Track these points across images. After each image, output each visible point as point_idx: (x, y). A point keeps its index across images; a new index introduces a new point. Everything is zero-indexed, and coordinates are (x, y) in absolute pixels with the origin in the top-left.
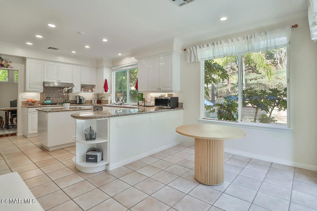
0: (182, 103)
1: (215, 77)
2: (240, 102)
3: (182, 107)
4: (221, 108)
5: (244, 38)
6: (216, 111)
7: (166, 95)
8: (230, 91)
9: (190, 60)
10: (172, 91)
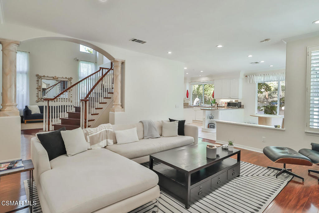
0: (244, 105)
1: (263, 90)
2: (278, 105)
3: (243, 107)
4: (266, 108)
5: (282, 73)
6: (264, 110)
7: (234, 101)
8: (267, 97)
9: (250, 82)
10: (238, 99)
